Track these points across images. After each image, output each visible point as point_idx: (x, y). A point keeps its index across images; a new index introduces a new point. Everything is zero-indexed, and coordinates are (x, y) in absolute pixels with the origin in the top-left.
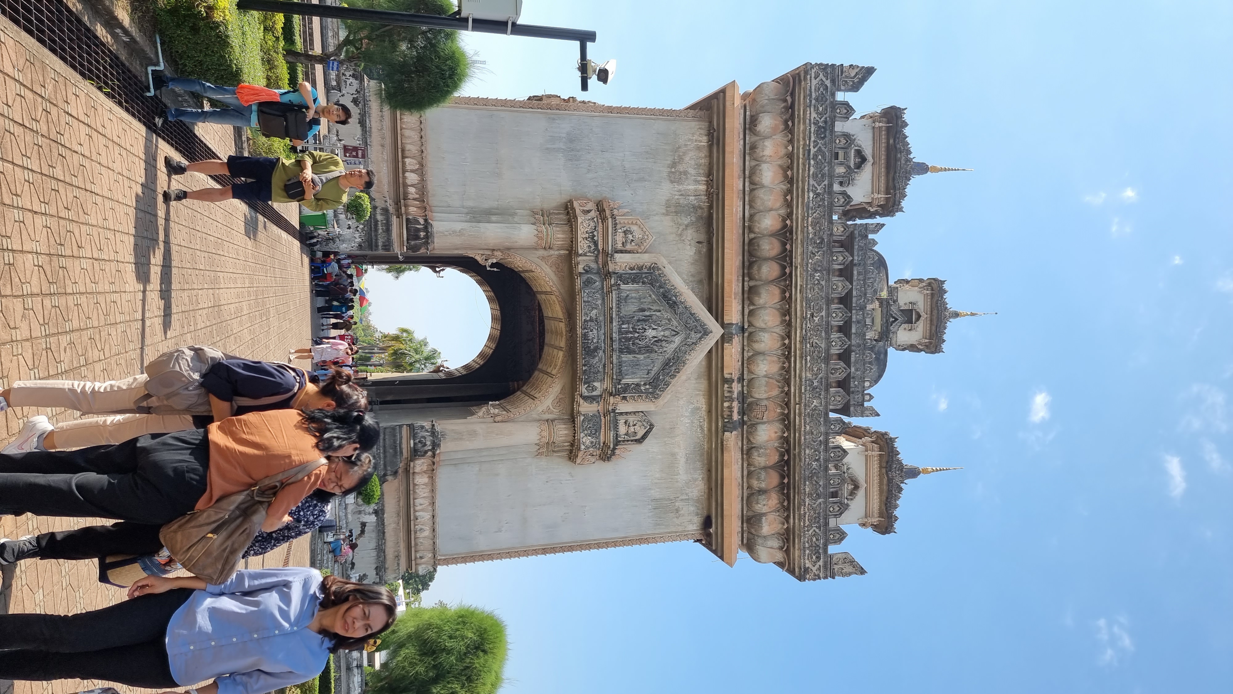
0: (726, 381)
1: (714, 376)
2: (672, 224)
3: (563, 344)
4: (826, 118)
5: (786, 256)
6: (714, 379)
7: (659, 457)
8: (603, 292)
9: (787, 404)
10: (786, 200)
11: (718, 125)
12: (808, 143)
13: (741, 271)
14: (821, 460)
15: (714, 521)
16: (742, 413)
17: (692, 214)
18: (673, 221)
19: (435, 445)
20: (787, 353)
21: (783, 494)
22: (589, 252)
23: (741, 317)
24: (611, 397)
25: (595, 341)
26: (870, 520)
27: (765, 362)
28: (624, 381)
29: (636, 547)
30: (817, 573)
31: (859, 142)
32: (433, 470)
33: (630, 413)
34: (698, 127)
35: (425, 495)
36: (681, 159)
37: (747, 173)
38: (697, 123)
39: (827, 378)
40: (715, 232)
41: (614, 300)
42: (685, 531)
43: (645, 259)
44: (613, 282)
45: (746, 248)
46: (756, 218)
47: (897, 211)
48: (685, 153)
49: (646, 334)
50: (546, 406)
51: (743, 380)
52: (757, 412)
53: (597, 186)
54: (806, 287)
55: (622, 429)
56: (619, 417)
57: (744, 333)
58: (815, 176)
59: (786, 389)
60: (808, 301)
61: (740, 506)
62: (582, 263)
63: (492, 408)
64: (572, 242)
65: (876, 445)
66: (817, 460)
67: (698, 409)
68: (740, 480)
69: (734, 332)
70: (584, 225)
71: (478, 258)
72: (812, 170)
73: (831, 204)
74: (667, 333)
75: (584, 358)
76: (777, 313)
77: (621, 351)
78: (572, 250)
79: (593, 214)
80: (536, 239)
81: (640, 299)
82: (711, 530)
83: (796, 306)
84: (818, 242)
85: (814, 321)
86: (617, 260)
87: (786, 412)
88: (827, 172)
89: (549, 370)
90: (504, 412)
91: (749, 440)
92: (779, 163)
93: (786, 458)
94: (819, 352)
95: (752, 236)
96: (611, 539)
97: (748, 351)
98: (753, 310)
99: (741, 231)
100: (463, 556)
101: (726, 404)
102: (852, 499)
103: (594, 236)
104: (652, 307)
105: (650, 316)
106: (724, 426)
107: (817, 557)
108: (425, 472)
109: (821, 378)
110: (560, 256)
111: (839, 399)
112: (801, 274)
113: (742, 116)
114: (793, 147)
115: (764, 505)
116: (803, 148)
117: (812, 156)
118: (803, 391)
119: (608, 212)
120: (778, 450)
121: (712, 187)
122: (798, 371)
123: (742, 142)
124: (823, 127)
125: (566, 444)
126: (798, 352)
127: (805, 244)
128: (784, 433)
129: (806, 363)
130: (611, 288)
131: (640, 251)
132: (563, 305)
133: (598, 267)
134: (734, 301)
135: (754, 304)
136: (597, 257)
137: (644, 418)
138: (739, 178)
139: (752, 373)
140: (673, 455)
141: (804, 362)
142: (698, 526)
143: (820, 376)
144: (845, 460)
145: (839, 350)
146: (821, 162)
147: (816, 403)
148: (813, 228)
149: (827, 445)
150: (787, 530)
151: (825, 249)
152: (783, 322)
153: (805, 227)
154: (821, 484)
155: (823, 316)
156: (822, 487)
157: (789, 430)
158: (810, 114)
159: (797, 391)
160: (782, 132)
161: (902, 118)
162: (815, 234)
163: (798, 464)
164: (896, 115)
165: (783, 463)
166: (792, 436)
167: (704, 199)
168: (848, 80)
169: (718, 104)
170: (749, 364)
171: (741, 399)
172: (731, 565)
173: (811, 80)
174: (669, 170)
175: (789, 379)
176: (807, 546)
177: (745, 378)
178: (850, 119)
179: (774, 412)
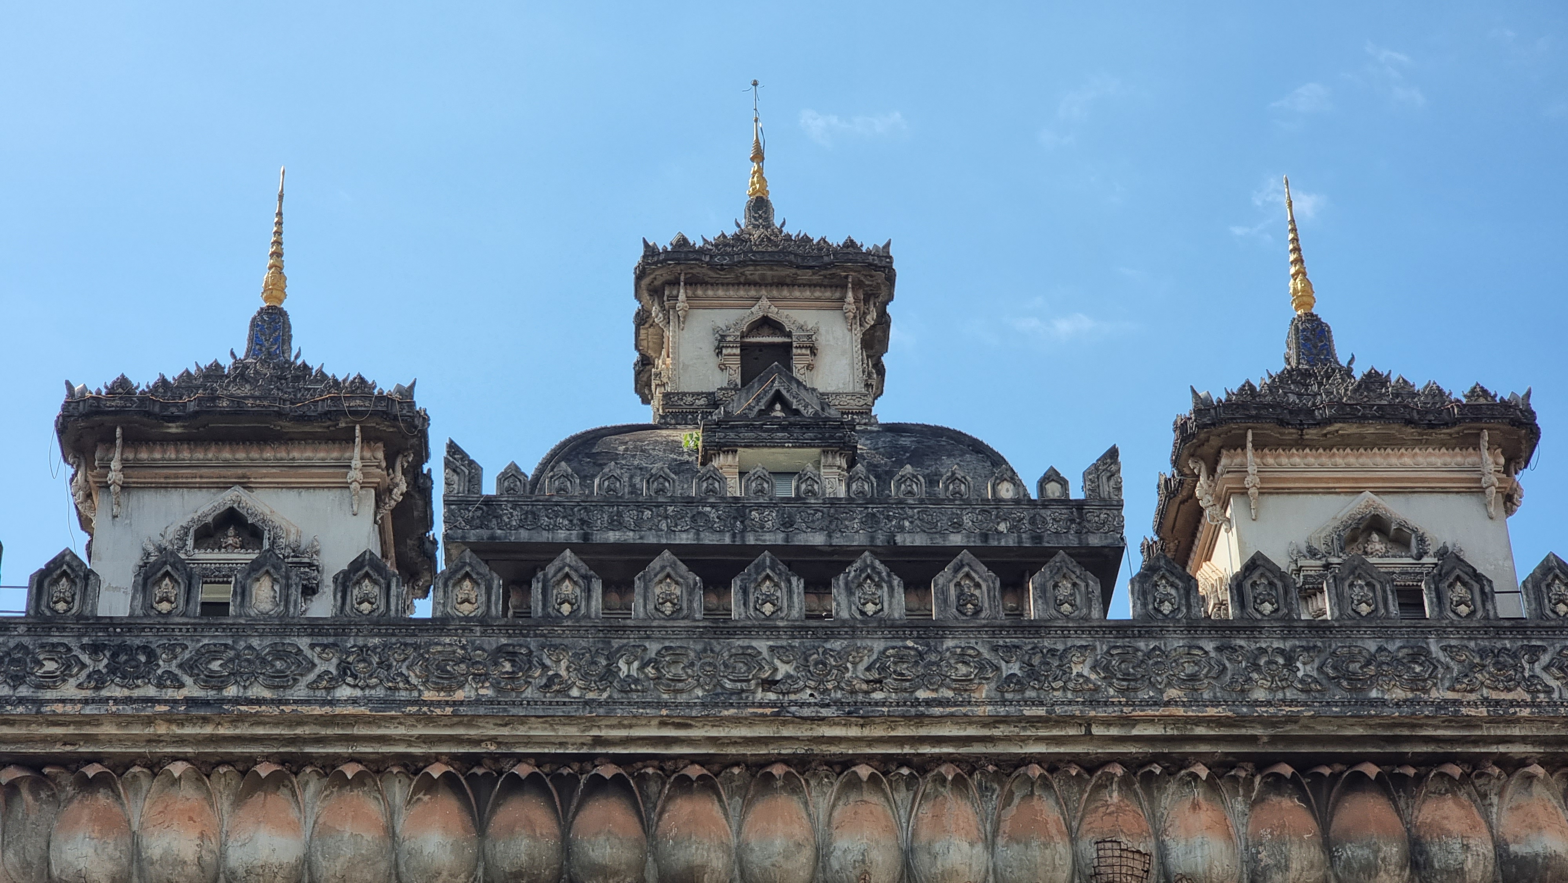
4: (83, 647)
5: (557, 778)
9: (1092, 766)
10: (359, 780)
12: (164, 709)
14: (1288, 645)
20: (905, 771)
21: (1419, 779)
26: (1490, 479)
27: (938, 847)
31: (170, 535)
39: (995, 629)
47: (412, 404)
52: (1124, 874)
54: (666, 705)
58: (279, 681)
59: (1036, 771)
60: (719, 699)
65: (1224, 461)
66: (1290, 659)
72: (257, 691)
73: (377, 624)
76: (760, 807)
83: (734, 742)
84: (508, 667)
85: (788, 676)
87: (1119, 770)
88: (268, 641)
92: (225, 805)
93: (1286, 770)
94: (901, 659)
102: (1422, 540)
109: (995, 649)
111: (1065, 588)
112: (621, 726)
114: (175, 758)
115: (1464, 847)
116: (181, 724)
117: (211, 694)
118: (1041, 712)
120: (1261, 800)
122: (971, 731)
124: (115, 656)
126: (900, 732)
127: (514, 711)
128: (1195, 777)
129: (940, 703)
141: (937, 711)
143: (986, 654)
144: (1282, 562)
145: (891, 588)
146: (231, 660)
147: (1081, 668)
148: (461, 686)
149: (1232, 628)
150: (1550, 763)
151: (533, 644)
152: (791, 786)
153: (454, 714)
154: (1372, 646)
155: (772, 649)
156: (1382, 642)
157: (1183, 762)
158: (63, 701)
159: (1042, 733)
160: (119, 796)
161: (97, 399)
162: (481, 678)
163: (1307, 727)
164: (87, 416)
165: (1305, 781)
166: (1204, 748)
175: (997, 760)
178: (92, 565)
179: (1118, 816)
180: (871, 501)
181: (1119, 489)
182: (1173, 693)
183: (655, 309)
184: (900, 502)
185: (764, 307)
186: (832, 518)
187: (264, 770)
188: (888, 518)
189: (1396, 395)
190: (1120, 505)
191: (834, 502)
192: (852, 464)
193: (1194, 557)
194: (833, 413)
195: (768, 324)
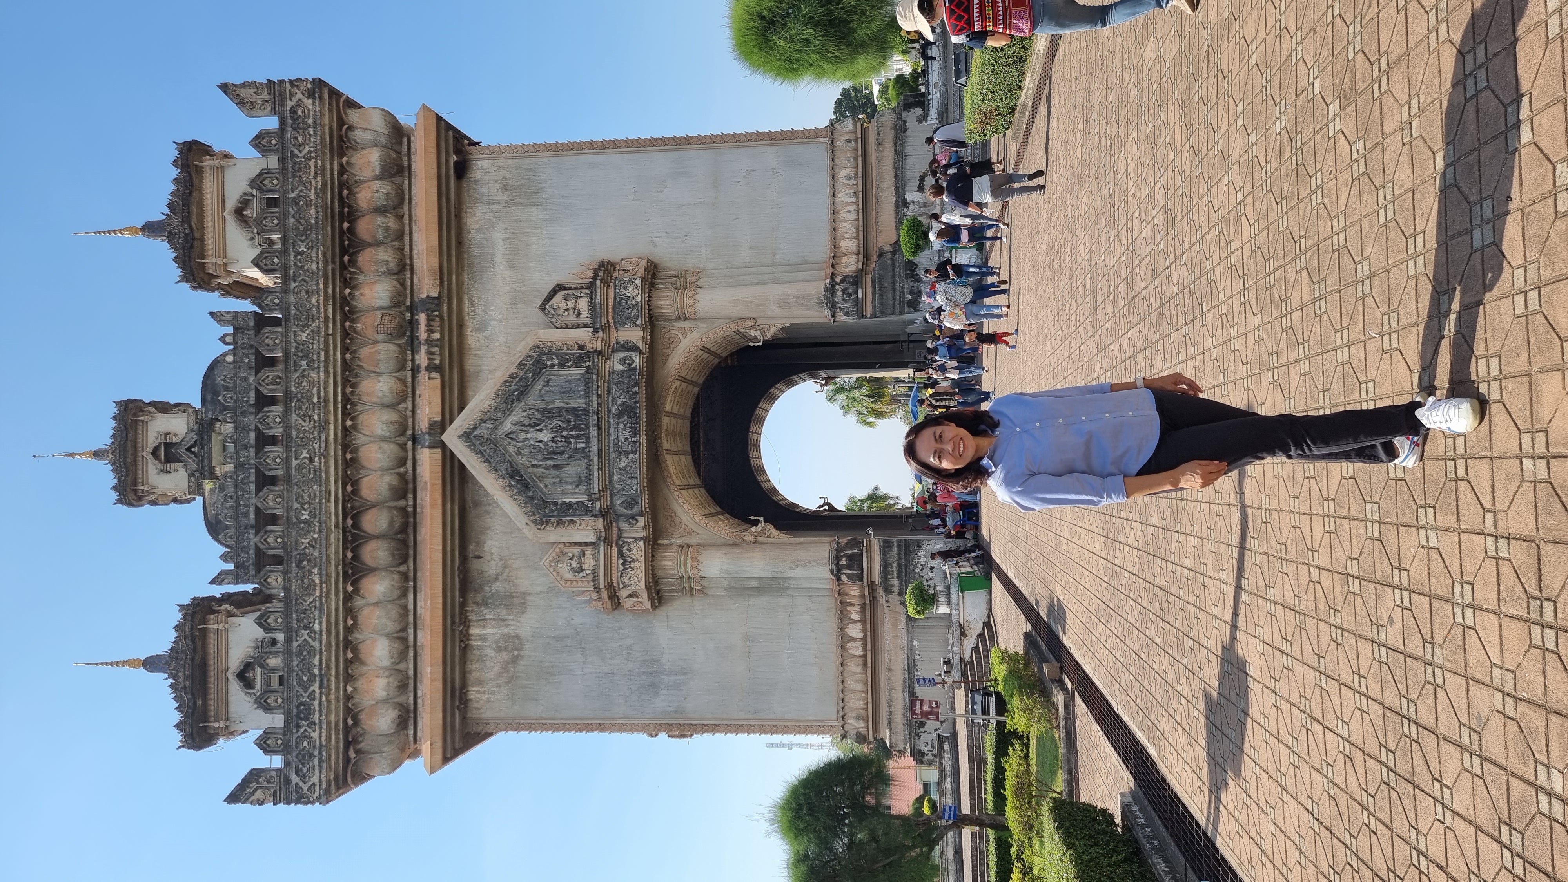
0: (438, 369)
1: (455, 377)
2: (518, 581)
3: (666, 420)
4: (297, 731)
5: (353, 541)
6: (455, 371)
7: (532, 265)
8: (611, 491)
9: (346, 334)
10: (354, 618)
11: (453, 715)
12: (324, 698)
13: (418, 520)
14: (292, 253)
15: (452, 172)
16: (413, 324)
17: (488, 595)
18: (515, 585)
19: (831, 289)
20: (349, 407)
21: (349, 206)
22: (629, 544)
23: (418, 457)
24: (599, 349)
25: (622, 426)
26: (217, 162)
27: (380, 395)
28: (582, 371)
29: (563, 140)
30: (295, 90)
31: (250, 699)
32: (833, 257)
33: (573, 327)
34: (482, 711)
35: (844, 224)
36: (505, 667)
37: (411, 653)
38: (483, 716)
39: (287, 370)
40: (457, 572)
41: (596, 479)
42: (494, 160)
43: (554, 535)
44: (598, 505)
45: (411, 552)
46: (396, 593)
47: (188, 606)
48: (500, 675)
49: (552, 435)
50: (688, 339)
51: (412, 370)
52: (390, 324)
53: (620, 628)
54: (321, 500)
55: (584, 305)
56: (588, 321)
57: (413, 435)
58: (312, 652)
59: (348, 356)
60: (317, 480)
61: (414, 191)
62: (639, 528)
63: (758, 336)
64: (653, 556)
65: (211, 272)
66: (299, 254)
67: (478, 330)
68: (414, 228)
69: (427, 437)
70: (637, 579)
71: (774, 532)
72: (316, 661)
73: (287, 616)
74: (522, 436)
75: (636, 402)
76: (364, 463)
77: (586, 411)
78: (653, 545)
79: (624, 593)
80: (700, 558)
81: (560, 482)
82: (455, 158)
83: (336, 474)
84: (305, 563)
85: (308, 453)
86: (592, 533)
87: (347, 324)
88: (295, 659)
89: (684, 385)
90: (742, 331)
91: (402, 284)
92: (365, 668)
93: (346, 258)
94: (300, 408)
95: (403, 568)
96: (598, 153)
97: (406, 409)
98: (400, 467)
99: (419, 574)
100: (796, 141)
101: (437, 336)
102: (246, 194)
103: (623, 564)
104: (544, 471)
105: (545, 459)
106: (439, 306)
107: (295, 112)
108: (844, 255)
109: (295, 371)
110: (669, 537)
111: (269, 342)
112: (330, 518)
113: (419, 727)
114: (345, 690)
115: (377, 191)
116: (330, 689)
117: (317, 679)
118: (322, 353)
119: (605, 595)
120: (359, 269)
121: (461, 632)
122: (331, 381)
123: (419, 693)
124: (301, 719)
125: (660, 286)
126: (332, 409)
127: (324, 560)
128: (350, 294)
129: (319, 394)
130: (600, 496)
131: (561, 546)
132: (666, 473)
133: (617, 524)
134: (428, 479)
135: (399, 474)
136: (620, 537)
137: (553, 320)
138: (422, 645)
139: (399, 379)
140: (512, 267)
141: (322, 394)
142: (475, 165)
143: (298, 374)
144: (257, 251)
145: (269, 412)
146: (303, 673)
147: (303, 336)
148: (313, 581)
149: (285, 276)
150: (341, 155)
151: (295, 553)
152: (355, 451)
153: (326, 583)
154: (292, 220)
155: (296, 459)
156: (290, 216)
157: (344, 299)
158: (320, 737)
159: (332, 353)
160: (361, 710)
161: (185, 736)
162: (310, 573)
163: (328, 250)
164: (193, 739)
165: (351, 251)
166: (338, 290)
167: (473, 617)
168: (266, 784)
169: (453, 742)
170: (405, 392)
171: (416, 344)
172: (425, 107)
173: (321, 782)
174: (522, 653)
175: (344, 371)
176: (311, 131)
177: (409, 373)
178: (261, 731)
179: (366, 325)
180: (235, 414)
181: (228, 312)
182: (314, 301)
183: (148, 498)
184: (236, 401)
186: (243, 429)
188: (243, 407)
189: (177, 197)
190: (236, 312)
191: (235, 428)
192: (219, 421)
193: (257, 285)
194: (195, 427)
195: (155, 453)
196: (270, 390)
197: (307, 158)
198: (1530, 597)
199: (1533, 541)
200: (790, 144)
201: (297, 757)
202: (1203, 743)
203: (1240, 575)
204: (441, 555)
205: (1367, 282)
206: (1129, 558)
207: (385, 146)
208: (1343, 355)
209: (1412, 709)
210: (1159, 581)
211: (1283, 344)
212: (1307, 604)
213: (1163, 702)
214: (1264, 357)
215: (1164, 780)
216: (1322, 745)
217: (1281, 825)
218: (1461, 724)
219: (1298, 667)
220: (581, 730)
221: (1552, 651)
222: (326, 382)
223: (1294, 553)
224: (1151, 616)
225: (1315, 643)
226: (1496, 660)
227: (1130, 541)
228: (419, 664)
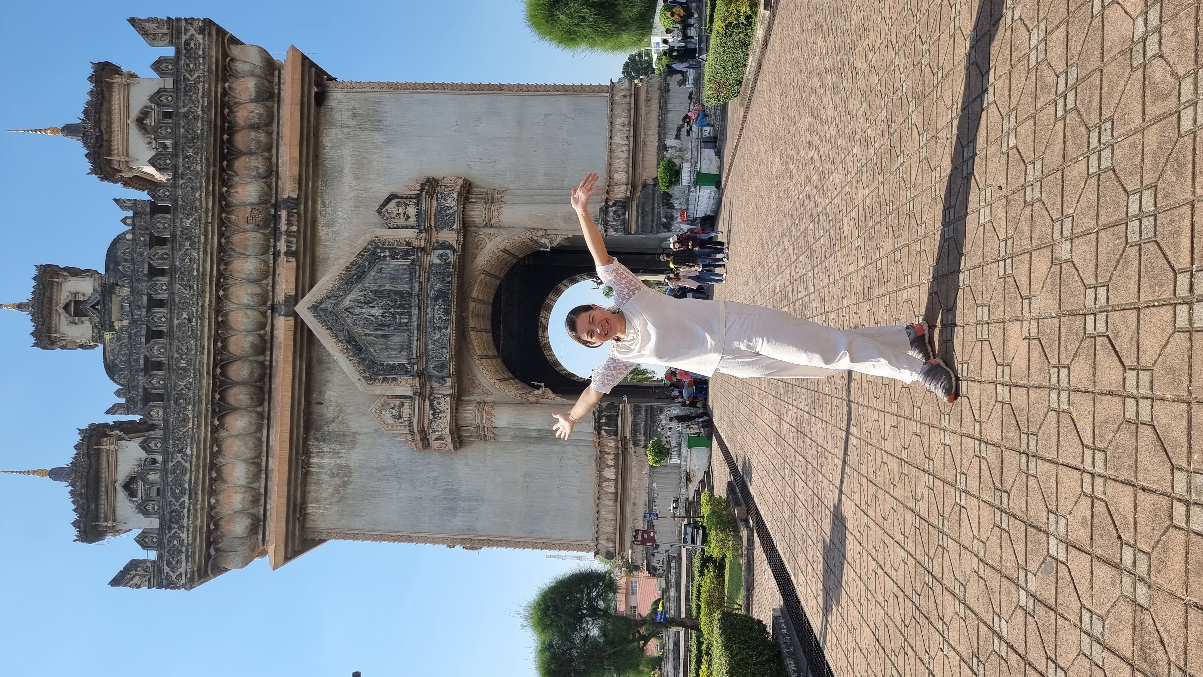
0: (294, 254)
1: (308, 261)
2: (350, 424)
3: (472, 305)
4: (169, 532)
5: (220, 386)
6: (308, 257)
7: (372, 178)
8: (426, 357)
9: (222, 223)
10: (219, 446)
11: (294, 525)
12: (192, 507)
13: (273, 372)
14: (182, 157)
15: (313, 100)
16: (276, 218)
17: (326, 433)
18: (348, 426)
19: (605, 211)
20: (222, 281)
21: (229, 122)
22: (439, 398)
23: (275, 322)
24: (422, 246)
25: (437, 307)
26: (124, 81)
27: (248, 272)
28: (408, 262)
29: (401, 81)
30: (189, 27)
31: (132, 505)
32: (608, 186)
33: (403, 228)
34: (317, 523)
35: (618, 161)
36: (337, 490)
37: (263, 475)
38: (318, 526)
39: (173, 249)
40: (302, 414)
41: (415, 348)
42: (347, 92)
43: (380, 389)
44: (415, 367)
45: (267, 396)
46: (253, 428)
47: (86, 430)
48: (332, 495)
49: (381, 311)
50: (493, 242)
51: (274, 254)
52: (258, 217)
53: (429, 463)
54: (196, 353)
55: (412, 211)
56: (415, 224)
57: (272, 305)
58: (184, 471)
59: (223, 240)
60: (194, 337)
61: (281, 113)
62: (447, 387)
63: (546, 244)
64: (457, 409)
65: (115, 167)
66: (188, 157)
67: (328, 226)
68: (280, 142)
69: (283, 307)
70: (443, 426)
71: (552, 395)
72: (187, 478)
73: (165, 441)
74: (358, 311)
75: (449, 289)
76: (233, 325)
77: (410, 294)
78: (457, 400)
79: (433, 436)
80: (493, 412)
81: (387, 348)
82: (316, 90)
83: (210, 332)
84: (181, 401)
85: (187, 315)
86: (410, 389)
87: (224, 215)
88: (170, 475)
89: (488, 278)
90: (535, 238)
91: (269, 186)
92: (226, 486)
93: (225, 163)
94: (183, 279)
95: (259, 409)
96: (429, 93)
97: (268, 284)
98: (261, 330)
99: (272, 414)
100: (583, 94)
101: (294, 228)
102: (146, 107)
103: (433, 414)
104: (374, 339)
105: (376, 330)
106: (297, 205)
107: (189, 44)
108: (617, 184)
109: (180, 250)
110: (470, 395)
111: (161, 225)
112: (203, 367)
113: (267, 533)
114: (209, 502)
115: (252, 112)
116: (197, 501)
117: (187, 492)
118: (202, 237)
119: (418, 437)
120: (235, 172)
121: (303, 461)
122: (209, 259)
123: (268, 507)
124: (173, 523)
125: (473, 200)
126: (208, 281)
127: (197, 399)
128: (227, 191)
129: (198, 268)
130: (418, 361)
131: (385, 398)
132: (470, 345)
133: (430, 383)
134: (282, 341)
135: (259, 335)
136: (431, 393)
137: (387, 222)
138: (272, 470)
139: (263, 261)
140: (357, 178)
141: (201, 269)
142: (332, 96)
143: (182, 253)
144: (153, 153)
145: (158, 280)
146: (176, 487)
147: (188, 223)
148: (188, 415)
149: (175, 174)
150: (225, 81)
151: (173, 393)
152: (226, 315)
153: (197, 417)
154: (182, 130)
155: (178, 319)
156: (181, 127)
157: (221, 194)
158: (187, 538)
159: (210, 237)
160: (221, 518)
161: (80, 532)
162: (185, 409)
163: (210, 155)
164: (86, 534)
165: (229, 158)
166: (217, 188)
167: (313, 450)
168: (142, 572)
169: (293, 545)
170: (267, 271)
171: (277, 234)
172: (293, 48)
173: (186, 572)
174: (350, 479)
175: (219, 252)
176: (201, 60)
177: (272, 257)
178: (141, 531)
179: (239, 217)
180: (132, 281)
181: (129, 200)
182: (197, 195)
183: (60, 344)
184: (132, 271)
185: (60, 308)
186: (138, 293)
187: (214, 475)
188: (138, 275)
189: (91, 106)
190: (135, 200)
191: (131, 292)
192: (119, 285)
193: (153, 180)
194: (100, 290)
195: (66, 308)
196: (160, 264)
197: (197, 82)
198: (996, 489)
199: (999, 447)
200: (579, 95)
201: (168, 552)
202: (821, 576)
203: (845, 454)
204: (290, 400)
205: (923, 240)
206: (788, 433)
207: (260, 77)
208: (907, 294)
209: (930, 564)
210: (803, 452)
211: (876, 282)
212: (879, 480)
213: (801, 543)
214: (866, 290)
215: (799, 602)
216: (882, 585)
217: (858, 642)
218: (956, 579)
219: (873, 525)
220: (394, 541)
221: (1006, 531)
222: (205, 261)
223: (874, 440)
224: (797, 478)
225: (882, 508)
226: (976, 534)
227: (788, 419)
228: (269, 484)
